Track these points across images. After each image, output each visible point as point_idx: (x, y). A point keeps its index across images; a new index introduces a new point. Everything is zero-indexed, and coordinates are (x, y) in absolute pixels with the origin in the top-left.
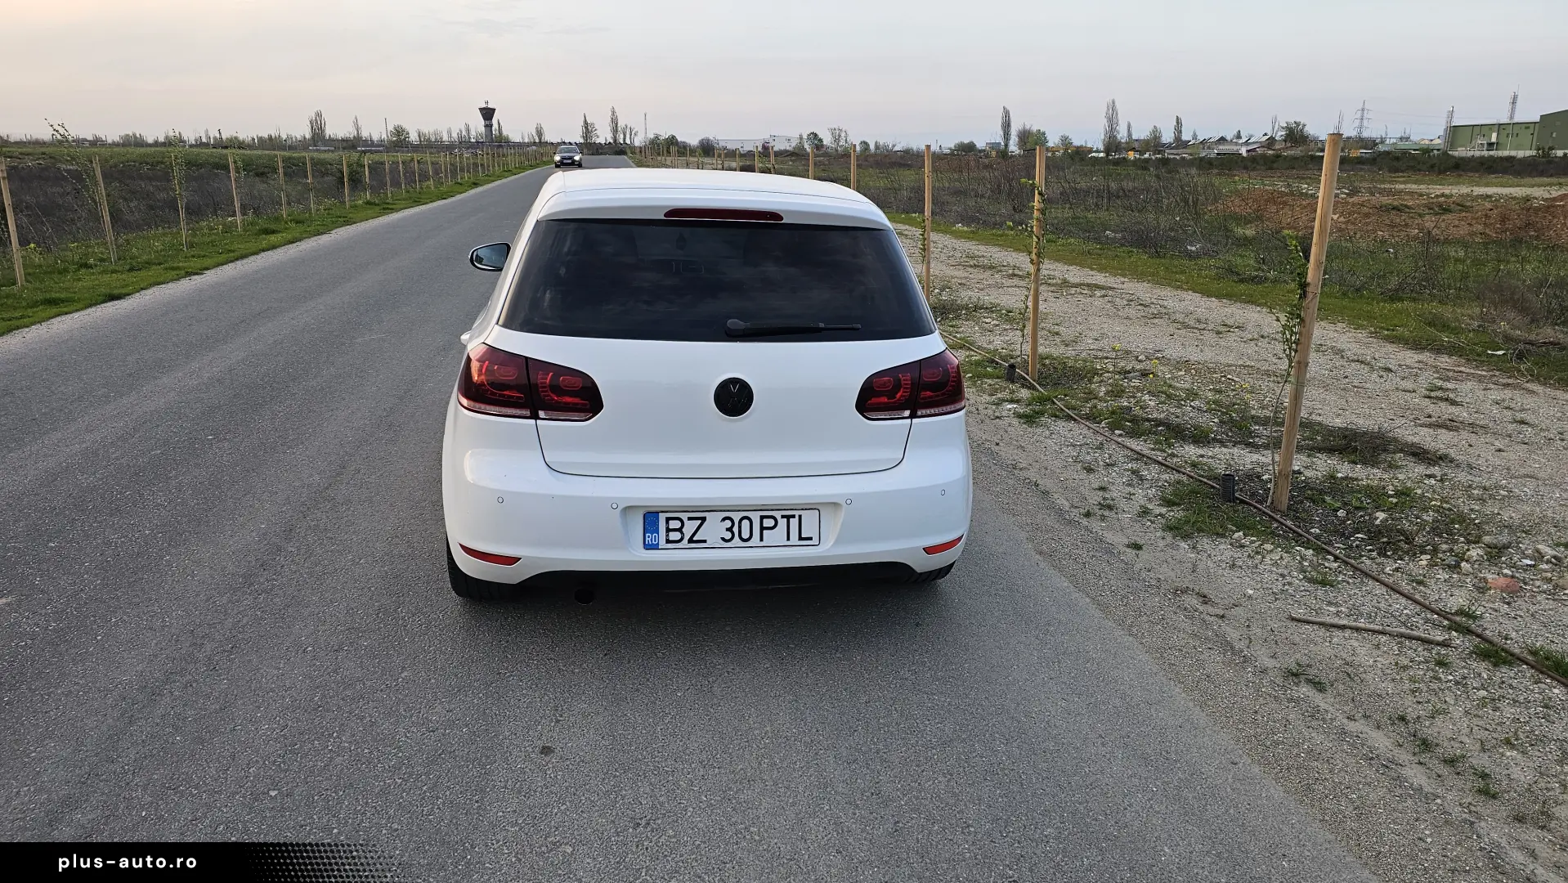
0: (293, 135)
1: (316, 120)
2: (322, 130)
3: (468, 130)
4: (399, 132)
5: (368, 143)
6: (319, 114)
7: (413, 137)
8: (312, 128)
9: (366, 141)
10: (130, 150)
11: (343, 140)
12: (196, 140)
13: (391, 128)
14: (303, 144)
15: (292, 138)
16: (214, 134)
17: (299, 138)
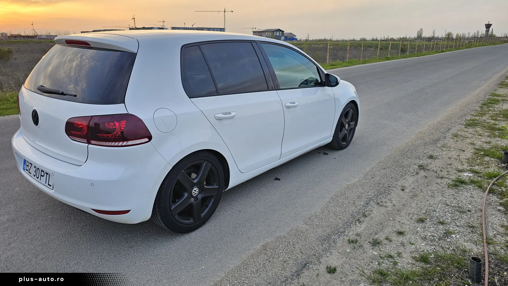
0: (411, 37)
1: (420, 31)
2: (421, 34)
3: (478, 33)
4: (449, 34)
5: (438, 39)
6: (421, 29)
7: (454, 36)
8: (418, 34)
9: (436, 38)
10: (374, 42)
11: (428, 38)
12: (380, 39)
13: (447, 33)
14: (415, 39)
15: (410, 38)
16: (386, 37)
17: (413, 38)
